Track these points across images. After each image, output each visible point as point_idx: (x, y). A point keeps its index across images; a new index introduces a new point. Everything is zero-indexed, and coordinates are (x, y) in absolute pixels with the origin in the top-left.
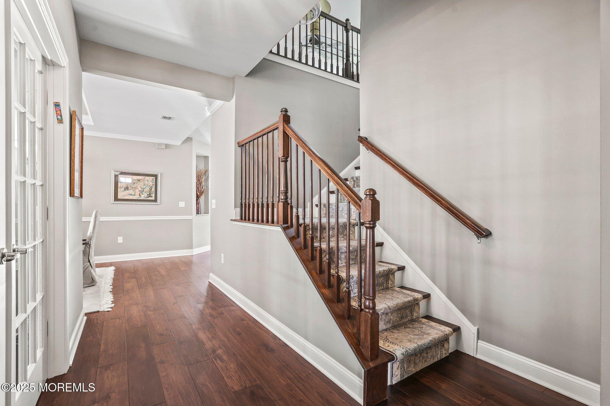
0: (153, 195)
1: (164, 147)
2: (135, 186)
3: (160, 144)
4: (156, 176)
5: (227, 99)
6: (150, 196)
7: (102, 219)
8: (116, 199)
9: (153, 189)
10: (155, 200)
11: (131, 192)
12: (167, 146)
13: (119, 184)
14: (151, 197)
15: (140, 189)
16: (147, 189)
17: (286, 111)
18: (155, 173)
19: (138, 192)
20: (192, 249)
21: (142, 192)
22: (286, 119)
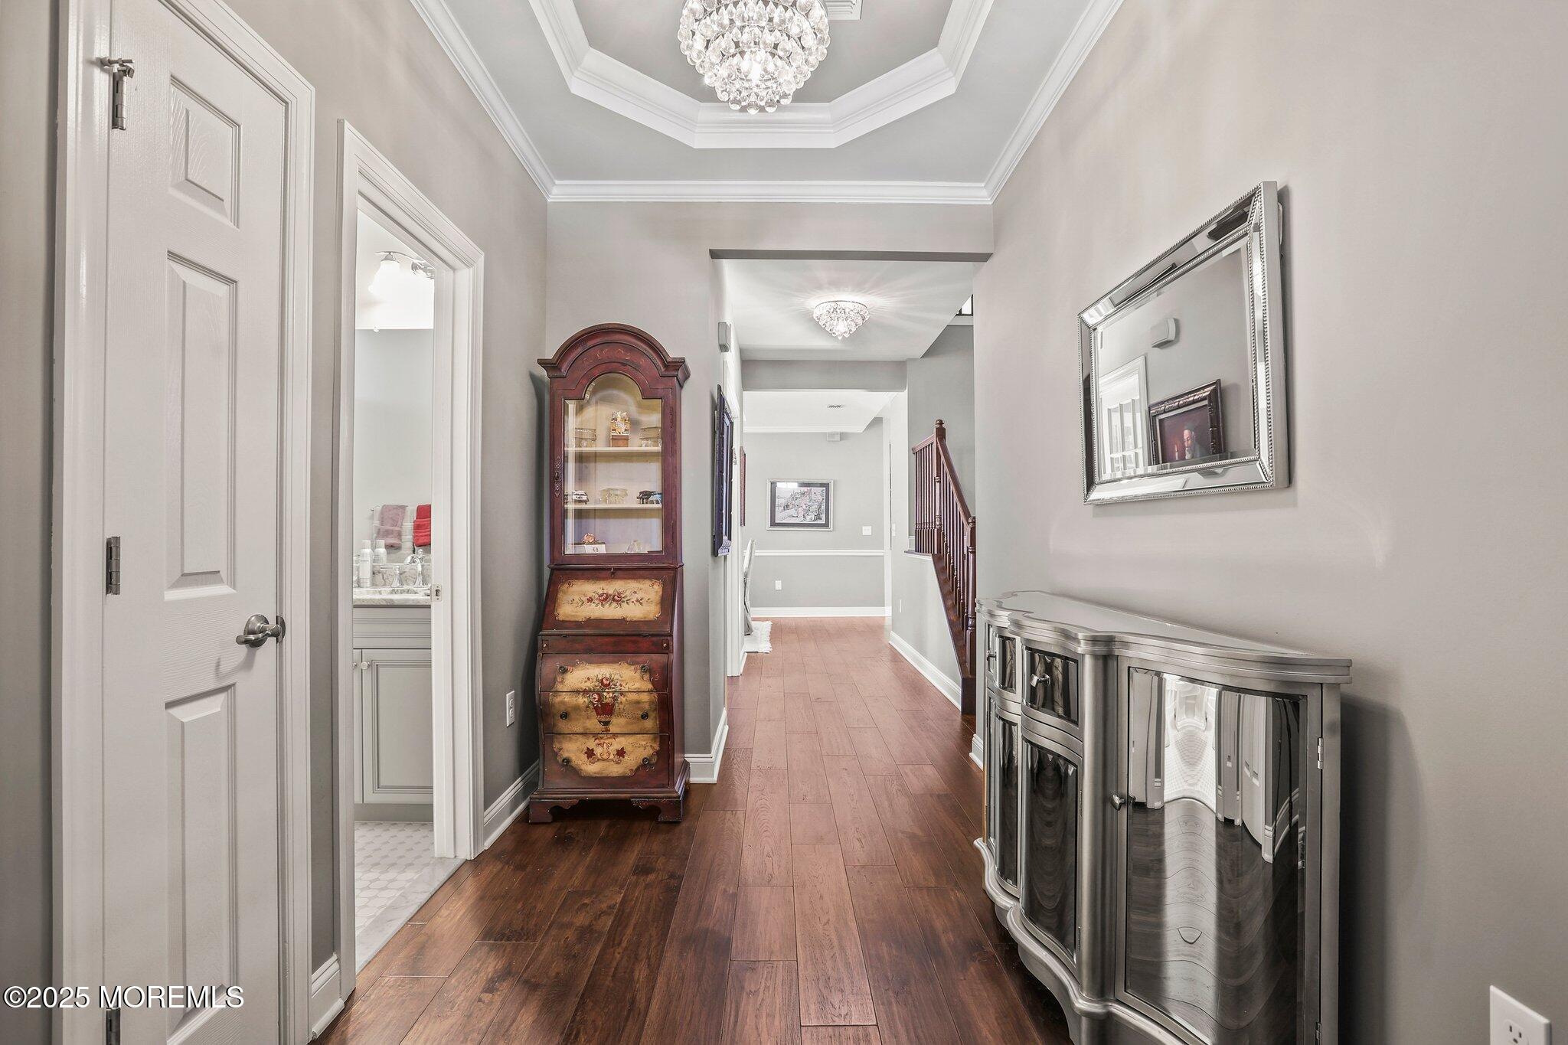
0: (823, 516)
1: (838, 438)
2: (797, 502)
3: (832, 435)
4: (826, 486)
5: (901, 388)
6: (818, 517)
7: (758, 553)
8: (773, 524)
9: (823, 507)
10: (826, 525)
11: (792, 512)
12: (843, 436)
13: (777, 500)
14: (821, 519)
15: (804, 507)
16: (814, 507)
17: (941, 423)
18: (825, 482)
19: (801, 513)
20: (884, 606)
21: (807, 511)
22: (941, 433)
